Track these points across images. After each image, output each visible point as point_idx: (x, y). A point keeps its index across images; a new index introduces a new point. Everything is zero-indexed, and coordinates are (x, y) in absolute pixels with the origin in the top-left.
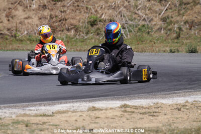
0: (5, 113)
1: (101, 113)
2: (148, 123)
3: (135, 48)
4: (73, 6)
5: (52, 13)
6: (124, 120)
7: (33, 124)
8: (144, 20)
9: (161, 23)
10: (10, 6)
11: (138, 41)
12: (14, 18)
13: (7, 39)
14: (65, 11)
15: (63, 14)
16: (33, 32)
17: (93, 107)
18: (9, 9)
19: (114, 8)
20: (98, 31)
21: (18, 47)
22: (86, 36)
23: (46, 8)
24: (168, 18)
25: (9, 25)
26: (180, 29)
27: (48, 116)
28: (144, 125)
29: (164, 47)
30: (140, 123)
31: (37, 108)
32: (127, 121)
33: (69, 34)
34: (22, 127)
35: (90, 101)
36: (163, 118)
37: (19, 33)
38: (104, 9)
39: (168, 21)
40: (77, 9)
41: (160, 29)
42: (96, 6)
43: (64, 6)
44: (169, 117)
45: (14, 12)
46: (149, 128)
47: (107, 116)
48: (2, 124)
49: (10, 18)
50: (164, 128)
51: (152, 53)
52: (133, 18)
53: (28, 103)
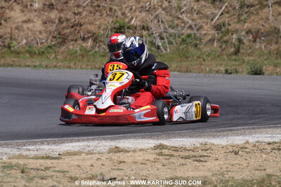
1: (128, 157)
2: (192, 171)
3: (177, 67)
4: (92, 6)
5: (62, 15)
6: (159, 166)
7: (31, 169)
8: (190, 27)
9: (214, 32)
10: (3, 4)
11: (181, 57)
12: (8, 21)
14: (79, 14)
15: (77, 17)
16: (34, 42)
17: (116, 147)
18: (2, 8)
19: (148, 11)
21: (13, 61)
23: (54, 8)
24: (224, 25)
25: (2, 31)
26: (240, 41)
27: (53, 158)
28: (187, 174)
29: (217, 66)
30: (180, 170)
31: (38, 147)
32: (163, 167)
33: (84, 45)
34: (16, 173)
35: (112, 139)
36: (213, 164)
37: (15, 43)
38: (135, 11)
39: (223, 29)
40: (97, 11)
41: (212, 41)
42: (124, 6)
43: (78, 6)
44: (221, 163)
45: (9, 13)
47: (136, 161)
49: (2, 22)
50: (214, 178)
51: (201, 74)
52: (175, 25)
53: (25, 141)
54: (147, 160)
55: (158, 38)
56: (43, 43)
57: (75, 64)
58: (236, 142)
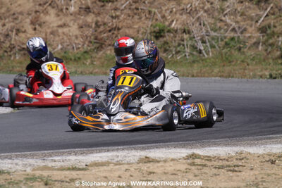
0: (16, 164)
1: (158, 167)
2: (225, 181)
3: (219, 72)
4: (130, 9)
6: (191, 176)
7: (56, 181)
8: (234, 30)
9: (259, 34)
10: (38, 8)
11: (223, 61)
12: (43, 25)
14: (117, 17)
15: (114, 21)
16: (70, 47)
17: (146, 157)
18: (36, 12)
19: (189, 13)
20: (166, 46)
23: (90, 12)
24: (269, 27)
27: (80, 169)
28: (219, 185)
29: (262, 70)
30: (213, 181)
31: (64, 158)
32: (194, 178)
34: (39, 186)
35: (143, 149)
36: (248, 174)
38: (176, 13)
39: (269, 32)
40: (136, 14)
41: (256, 44)
42: (164, 9)
43: (116, 9)
44: (257, 172)
45: (43, 18)
47: (166, 171)
48: (9, 181)
49: (37, 26)
51: (243, 80)
52: (217, 27)
53: (51, 151)
54: (178, 170)
55: (200, 42)
56: (79, 48)
58: (275, 151)
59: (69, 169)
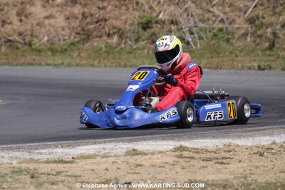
0: (3, 157)
1: (145, 160)
2: (213, 174)
3: (208, 63)
5: (86, 10)
6: (179, 169)
7: (42, 174)
8: (222, 21)
9: (247, 25)
11: (212, 53)
12: (29, 17)
13: (18, 48)
14: (104, 8)
15: (101, 12)
16: (56, 39)
17: (134, 150)
18: (22, 3)
19: (177, 4)
20: (153, 37)
21: (34, 60)
22: (135, 44)
23: (76, 3)
24: (258, 18)
25: (22, 27)
26: (275, 34)
27: (66, 162)
28: (207, 177)
29: (250, 62)
30: (201, 173)
31: (50, 150)
32: (183, 170)
33: (109, 41)
34: (25, 178)
35: (130, 141)
36: (236, 166)
37: (36, 40)
38: (163, 4)
39: (257, 22)
40: (123, 5)
41: (245, 35)
44: (245, 165)
45: (29, 9)
46: (213, 181)
47: (154, 164)
49: (23, 18)
50: (235, 182)
51: (232, 71)
52: (206, 18)
53: (38, 144)
54: (166, 163)
55: (188, 33)
56: (65, 40)
57: (100, 62)
58: (263, 143)
59: (55, 162)
